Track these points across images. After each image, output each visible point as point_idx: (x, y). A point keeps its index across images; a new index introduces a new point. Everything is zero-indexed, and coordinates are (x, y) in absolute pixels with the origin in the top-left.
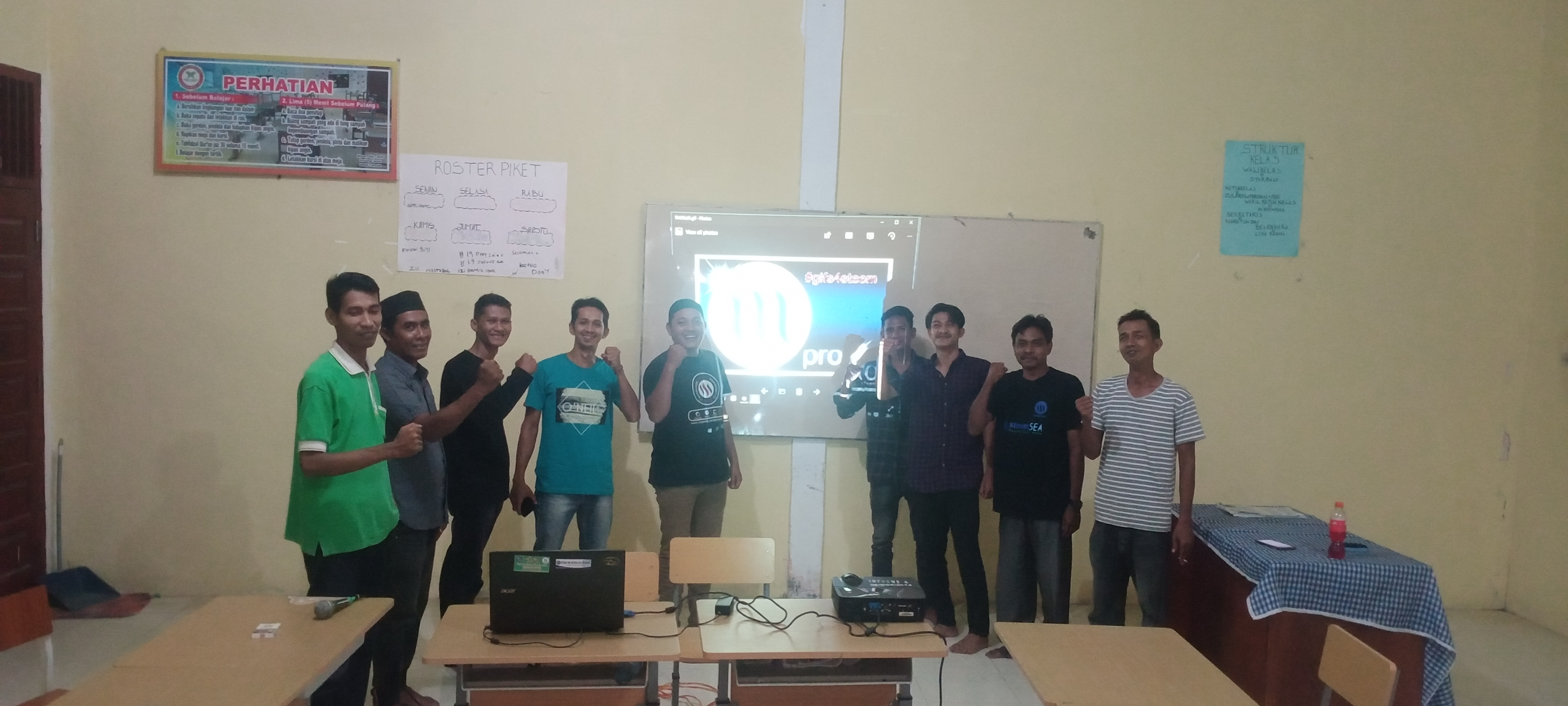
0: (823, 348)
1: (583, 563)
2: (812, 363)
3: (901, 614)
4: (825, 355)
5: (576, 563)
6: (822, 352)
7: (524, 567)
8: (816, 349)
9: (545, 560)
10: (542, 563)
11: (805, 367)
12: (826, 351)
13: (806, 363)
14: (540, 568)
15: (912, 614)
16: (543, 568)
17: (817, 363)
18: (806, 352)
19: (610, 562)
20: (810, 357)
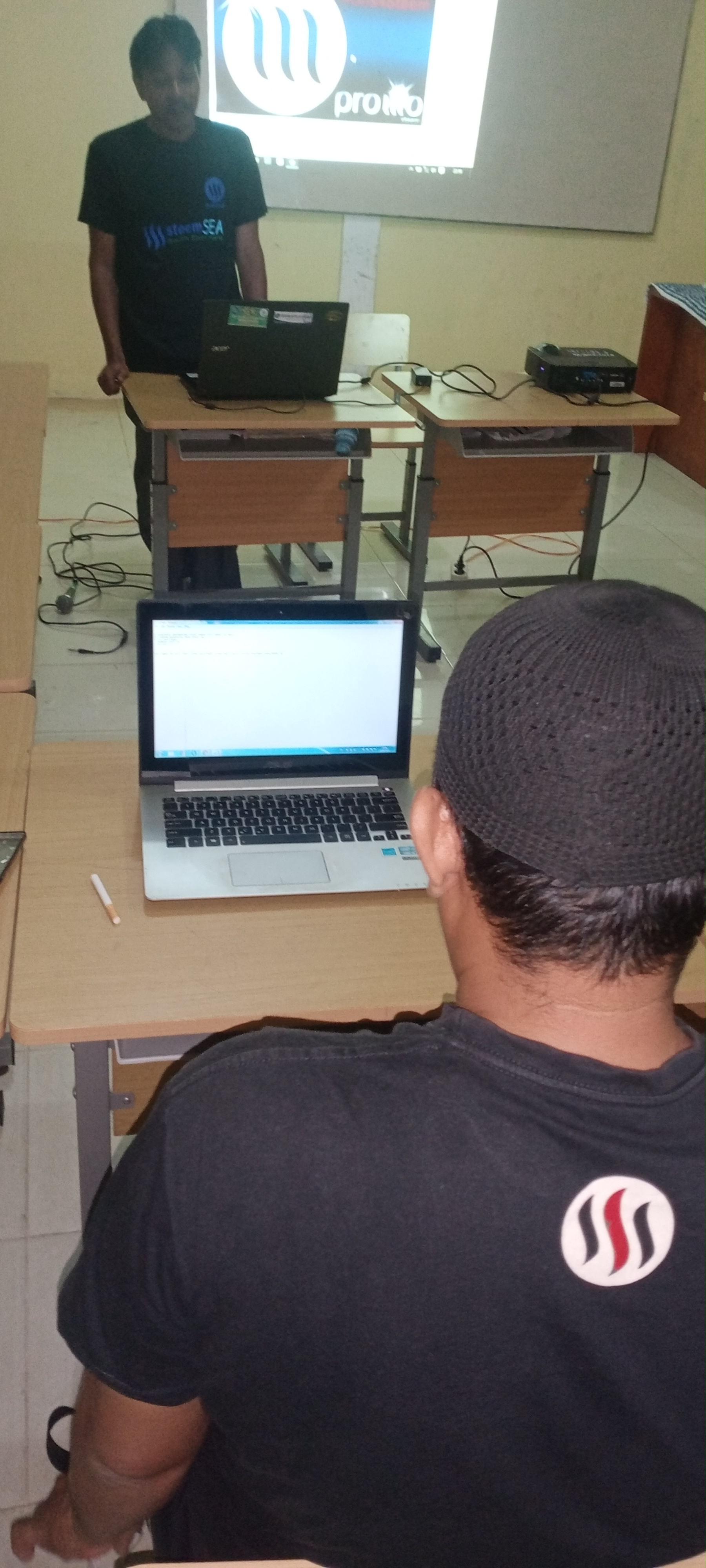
0: (358, 90)
1: (305, 317)
2: (346, 110)
3: (612, 384)
4: (361, 100)
5: (296, 316)
6: (358, 95)
7: (240, 320)
8: (350, 92)
9: (264, 312)
10: (259, 315)
11: (337, 114)
12: (361, 95)
13: (338, 109)
14: (257, 322)
15: (622, 384)
16: (260, 322)
17: (351, 111)
18: (339, 96)
19: (332, 317)
20: (343, 102)
